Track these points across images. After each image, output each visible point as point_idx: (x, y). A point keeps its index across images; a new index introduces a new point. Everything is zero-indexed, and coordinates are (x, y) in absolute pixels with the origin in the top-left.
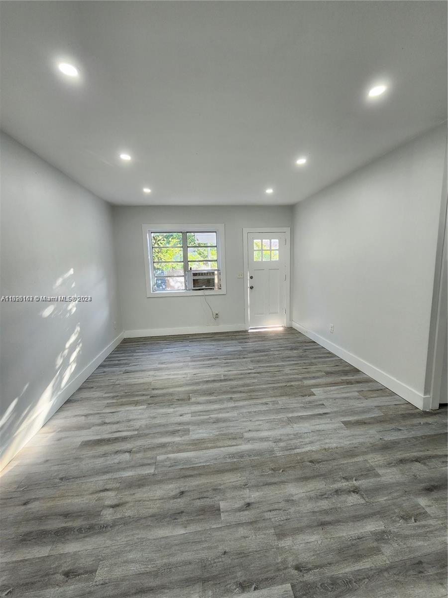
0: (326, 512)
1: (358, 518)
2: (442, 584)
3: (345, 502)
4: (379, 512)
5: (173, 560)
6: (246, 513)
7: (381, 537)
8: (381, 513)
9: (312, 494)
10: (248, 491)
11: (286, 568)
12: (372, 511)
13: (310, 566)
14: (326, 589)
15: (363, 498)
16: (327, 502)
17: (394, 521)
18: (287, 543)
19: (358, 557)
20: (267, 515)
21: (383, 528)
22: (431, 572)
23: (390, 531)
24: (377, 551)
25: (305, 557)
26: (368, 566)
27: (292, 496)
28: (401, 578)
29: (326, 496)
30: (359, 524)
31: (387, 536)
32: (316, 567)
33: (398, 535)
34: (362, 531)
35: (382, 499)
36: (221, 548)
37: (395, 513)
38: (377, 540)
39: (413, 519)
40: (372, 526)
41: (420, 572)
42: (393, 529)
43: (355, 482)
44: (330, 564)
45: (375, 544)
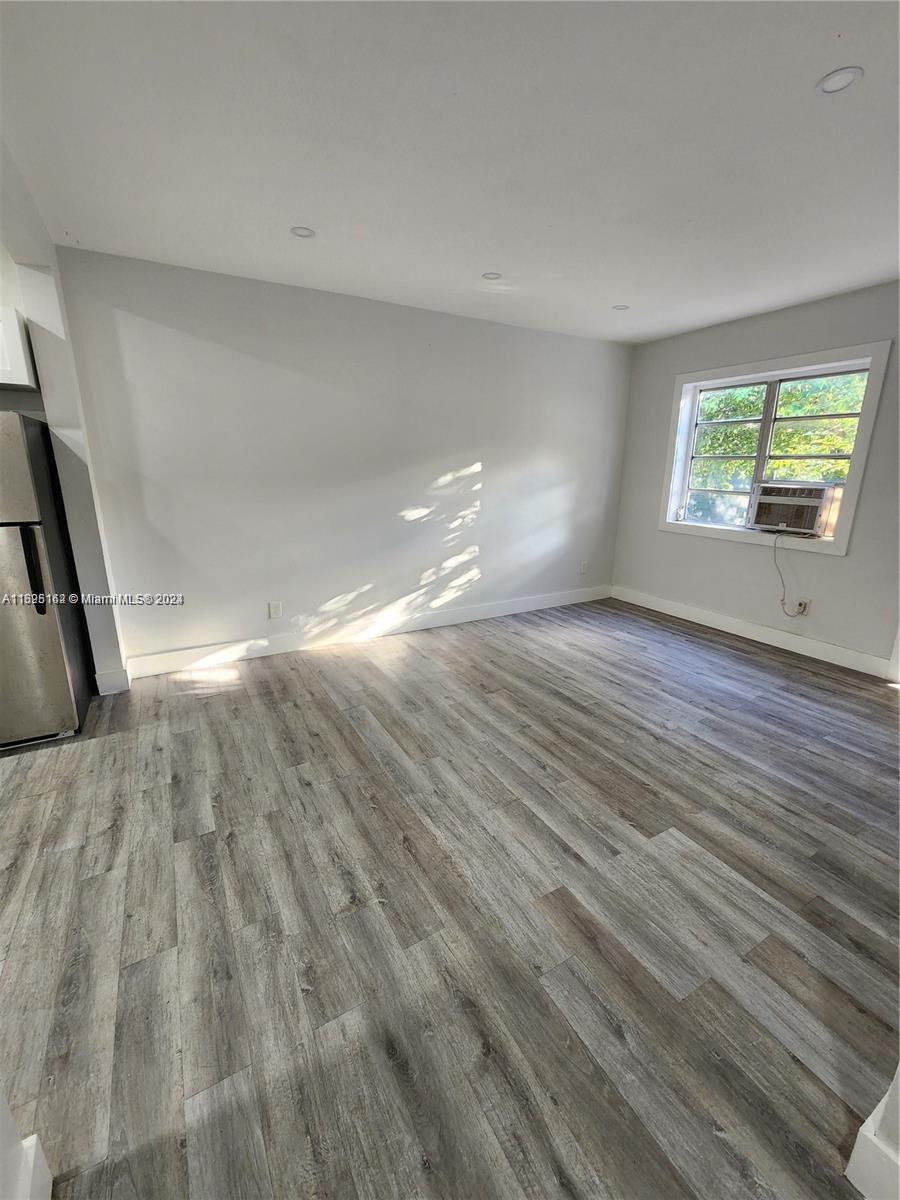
0: (307, 858)
1: (302, 900)
2: (195, 1000)
3: (330, 884)
4: (316, 931)
5: (245, 752)
6: (298, 785)
7: (271, 928)
8: (314, 933)
9: (337, 843)
10: (329, 779)
11: (231, 825)
12: (318, 922)
13: (233, 845)
14: (208, 860)
15: (342, 911)
16: (326, 860)
17: (301, 953)
18: (260, 822)
19: (242, 894)
20: (296, 803)
21: (287, 933)
22: (215, 990)
23: (282, 942)
24: (250, 918)
25: (243, 842)
26: (229, 905)
27: (330, 822)
28: (210, 943)
29: (336, 859)
30: (292, 899)
31: (273, 937)
32: (231, 851)
33: (275, 953)
34: (280, 902)
35: (345, 941)
36: (255, 777)
37: (319, 958)
38: (266, 920)
39: (309, 988)
40: (289, 918)
41: (216, 972)
42: (286, 948)
43: (377, 901)
44: (235, 864)
45: (259, 917)
